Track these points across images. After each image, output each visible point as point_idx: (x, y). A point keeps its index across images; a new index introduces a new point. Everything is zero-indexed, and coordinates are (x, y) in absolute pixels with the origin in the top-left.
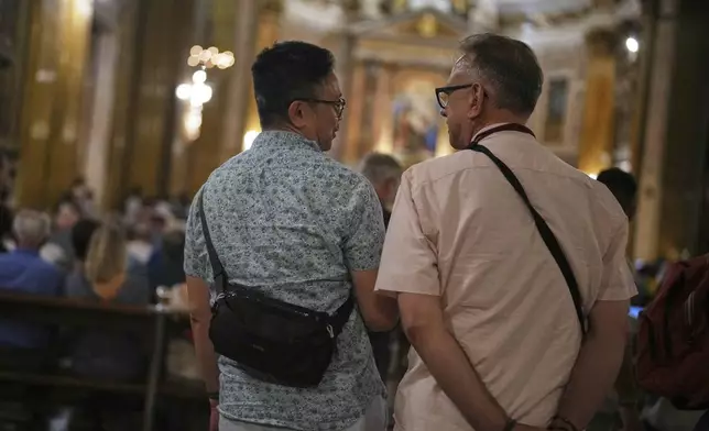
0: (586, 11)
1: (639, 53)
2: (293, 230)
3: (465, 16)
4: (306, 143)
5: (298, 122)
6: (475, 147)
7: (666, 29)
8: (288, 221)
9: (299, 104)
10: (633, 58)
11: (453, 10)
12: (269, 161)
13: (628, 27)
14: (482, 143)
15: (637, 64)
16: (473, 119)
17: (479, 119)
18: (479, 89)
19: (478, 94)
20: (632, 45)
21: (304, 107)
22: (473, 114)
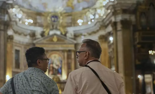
0: (98, 31)
1: (113, 40)
2: (38, 91)
3: (65, 35)
4: (41, 71)
5: (39, 65)
6: (86, 66)
7: (120, 34)
8: (37, 89)
9: (39, 60)
10: (112, 42)
11: (61, 34)
12: (32, 75)
13: (110, 34)
14: (88, 65)
15: (113, 44)
16: (86, 60)
17: (87, 60)
18: (87, 53)
19: (87, 54)
20: (111, 39)
21: (41, 61)
22: (86, 58)
